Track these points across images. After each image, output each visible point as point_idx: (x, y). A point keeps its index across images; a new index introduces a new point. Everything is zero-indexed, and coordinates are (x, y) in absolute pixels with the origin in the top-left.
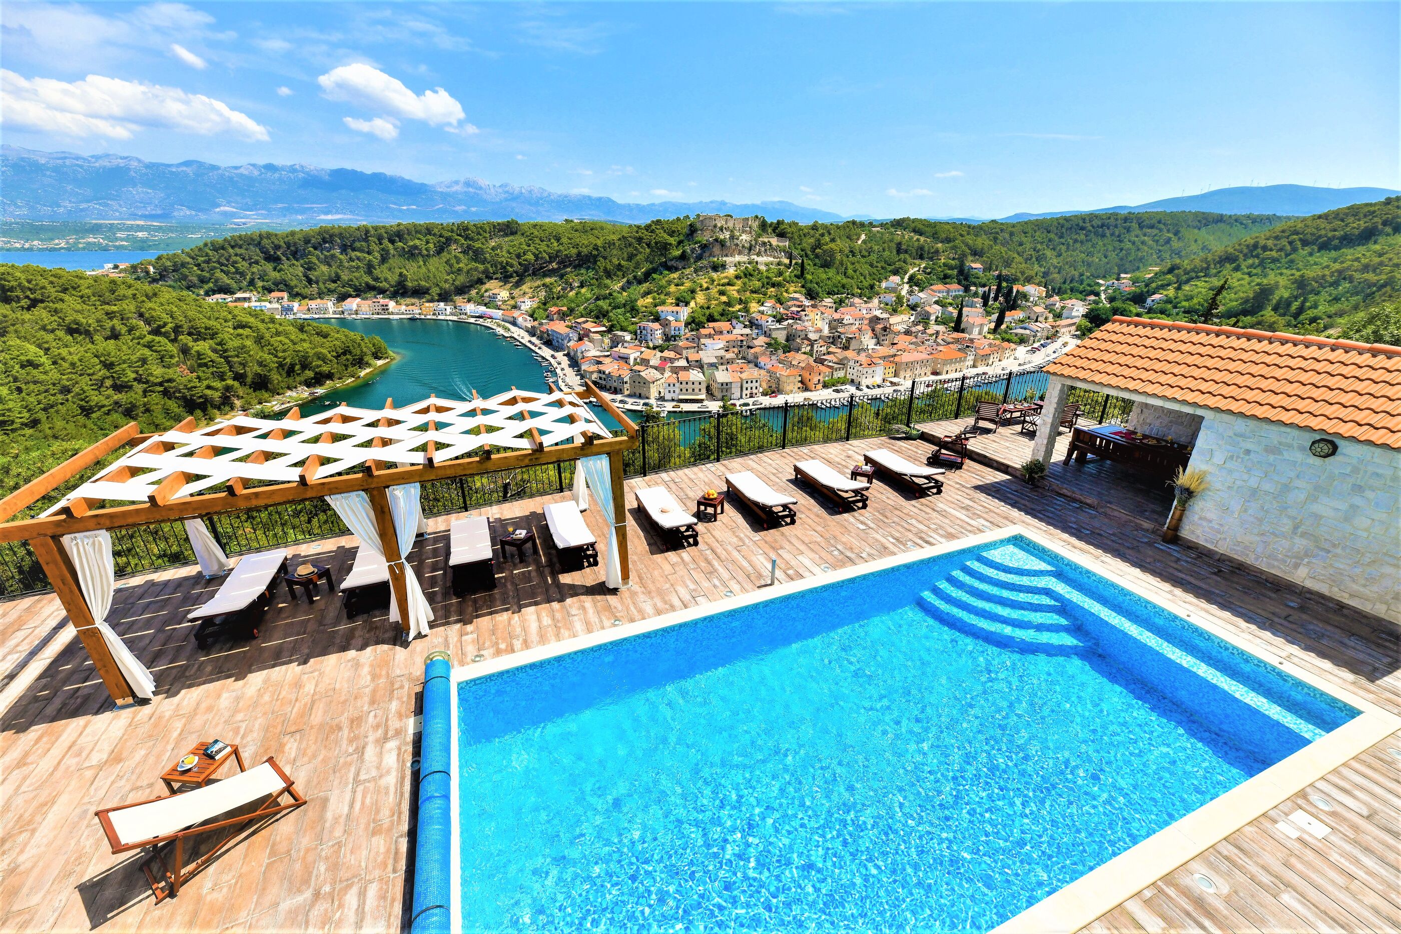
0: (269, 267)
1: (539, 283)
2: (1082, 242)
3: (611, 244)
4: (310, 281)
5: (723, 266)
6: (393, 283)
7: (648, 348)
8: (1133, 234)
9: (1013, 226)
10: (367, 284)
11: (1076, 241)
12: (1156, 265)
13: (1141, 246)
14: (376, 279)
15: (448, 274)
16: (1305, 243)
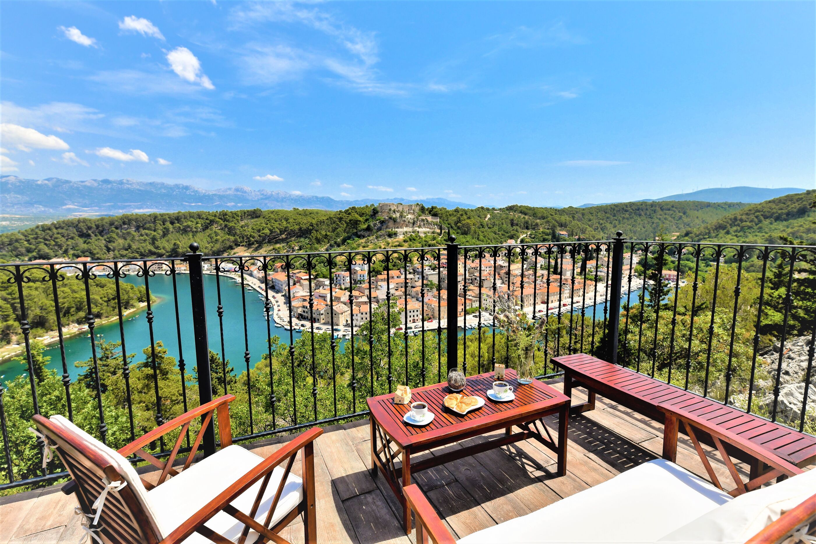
0: (81, 241)
1: (272, 247)
2: (627, 219)
3: (322, 222)
4: (109, 250)
5: (396, 234)
6: (169, 250)
7: (341, 289)
8: (658, 214)
9: (584, 210)
10: (150, 251)
11: (624, 218)
12: (676, 232)
13: (664, 221)
14: (157, 248)
15: (209, 243)
16: (766, 217)
